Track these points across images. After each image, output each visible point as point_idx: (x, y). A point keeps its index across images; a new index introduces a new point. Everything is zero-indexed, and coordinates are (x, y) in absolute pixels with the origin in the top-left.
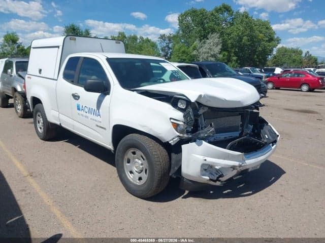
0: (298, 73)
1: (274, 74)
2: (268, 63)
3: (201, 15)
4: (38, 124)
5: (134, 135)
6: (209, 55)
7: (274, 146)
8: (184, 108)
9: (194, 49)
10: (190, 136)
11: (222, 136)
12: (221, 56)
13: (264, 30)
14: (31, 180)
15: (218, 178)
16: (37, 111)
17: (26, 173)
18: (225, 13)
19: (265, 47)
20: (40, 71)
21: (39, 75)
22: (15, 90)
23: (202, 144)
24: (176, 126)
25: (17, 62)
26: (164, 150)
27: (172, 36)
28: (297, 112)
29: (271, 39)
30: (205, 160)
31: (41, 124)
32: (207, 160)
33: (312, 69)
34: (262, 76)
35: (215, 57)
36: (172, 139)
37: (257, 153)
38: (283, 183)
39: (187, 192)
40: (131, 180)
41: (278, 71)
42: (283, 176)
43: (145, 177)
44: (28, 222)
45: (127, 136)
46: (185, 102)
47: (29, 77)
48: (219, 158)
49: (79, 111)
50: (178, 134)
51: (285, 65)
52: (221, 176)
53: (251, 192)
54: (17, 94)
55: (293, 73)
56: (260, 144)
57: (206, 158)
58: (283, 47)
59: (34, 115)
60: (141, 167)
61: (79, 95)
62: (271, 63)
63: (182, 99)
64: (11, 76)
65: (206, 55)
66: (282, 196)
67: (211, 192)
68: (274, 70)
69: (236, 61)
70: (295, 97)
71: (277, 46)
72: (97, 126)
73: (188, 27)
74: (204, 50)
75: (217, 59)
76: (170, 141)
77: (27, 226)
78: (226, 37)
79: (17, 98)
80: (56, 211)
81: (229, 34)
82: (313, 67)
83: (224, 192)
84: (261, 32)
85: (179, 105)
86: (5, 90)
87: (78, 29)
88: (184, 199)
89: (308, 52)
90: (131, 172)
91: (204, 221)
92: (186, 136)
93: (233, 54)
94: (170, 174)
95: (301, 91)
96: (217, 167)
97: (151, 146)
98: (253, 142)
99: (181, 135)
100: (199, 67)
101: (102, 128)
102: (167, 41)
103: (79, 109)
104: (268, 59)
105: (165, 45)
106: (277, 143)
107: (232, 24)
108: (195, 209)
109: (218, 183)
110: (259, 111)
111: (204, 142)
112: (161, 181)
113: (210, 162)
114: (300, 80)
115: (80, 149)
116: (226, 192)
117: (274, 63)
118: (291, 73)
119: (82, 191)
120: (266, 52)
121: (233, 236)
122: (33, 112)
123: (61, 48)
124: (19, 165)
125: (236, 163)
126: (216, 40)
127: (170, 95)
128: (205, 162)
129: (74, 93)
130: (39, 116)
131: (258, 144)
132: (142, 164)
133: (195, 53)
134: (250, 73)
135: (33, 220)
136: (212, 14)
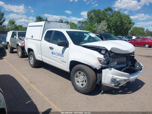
0: (144, 39)
1: (132, 39)
2: (128, 34)
3: (98, 12)
4: (30, 61)
5: (80, 65)
6: (102, 30)
7: (141, 71)
8: (104, 53)
9: (95, 27)
10: (106, 66)
11: (119, 66)
12: (107, 31)
13: (127, 19)
14: (32, 85)
15: (118, 85)
16: (31, 54)
17: (29, 82)
18: (109, 11)
19: (127, 27)
20: (32, 36)
21: (31, 38)
22: (18, 45)
23: (112, 69)
24: (100, 61)
25: (18, 33)
26: (94, 72)
27: (84, 21)
28: (145, 57)
29: (130, 23)
30: (113, 77)
31: (32, 60)
32: (114, 77)
33: (150, 37)
34: (127, 40)
35: (104, 31)
36: (98, 67)
37: (134, 74)
38: (145, 88)
39: (102, 91)
40: (78, 85)
41: (134, 38)
42: (144, 85)
43: (85, 84)
44: (35, 103)
45: (77, 65)
46: (105, 51)
47: (26, 39)
48: (119, 76)
49: (53, 55)
50: (101, 65)
51: (137, 35)
52: (119, 84)
53: (131, 92)
54: (19, 47)
55: (142, 39)
56: (135, 70)
57: (113, 76)
58: (135, 26)
59: (29, 56)
60: (83, 79)
61: (53, 47)
62: (130, 34)
63: (104, 49)
64: (16, 39)
65: (100, 30)
66: (146, 94)
67: (114, 92)
68: (132, 37)
69: (114, 33)
70: (143, 50)
71: (133, 26)
72: (62, 61)
73: (91, 17)
74: (99, 28)
75: (105, 32)
76: (97, 68)
77: (35, 105)
78: (109, 22)
79: (19, 49)
80: (46, 98)
81: (111, 21)
82: (150, 36)
83: (119, 92)
84: (125, 20)
85: (102, 52)
86: (12, 45)
87: (42, 18)
88: (102, 95)
89: (147, 29)
90: (78, 82)
91: (113, 104)
92: (104, 66)
93: (113, 30)
94: (97, 83)
95: (145, 47)
96: (118, 80)
97: (88, 70)
98: (132, 69)
99: (102, 65)
100: (100, 36)
101: (64, 62)
102: (81, 24)
103: (53, 54)
104: (129, 32)
105: (80, 25)
106: (142, 70)
107: (112, 16)
108: (108, 99)
109: (118, 87)
110: (135, 55)
111: (112, 68)
112: (93, 86)
113: (115, 77)
114: (145, 42)
115: (50, 72)
116: (120, 91)
117: (131, 34)
118: (141, 39)
119: (55, 90)
120: (128, 29)
121: (127, 110)
122: (28, 55)
123: (43, 26)
124: (25, 78)
125: (126, 78)
126: (105, 23)
127: (97, 47)
128: (113, 78)
129: (50, 47)
130: (31, 57)
131: (134, 70)
132: (83, 78)
133: (95, 29)
134: (121, 38)
135: (37, 102)
136: (103, 12)
